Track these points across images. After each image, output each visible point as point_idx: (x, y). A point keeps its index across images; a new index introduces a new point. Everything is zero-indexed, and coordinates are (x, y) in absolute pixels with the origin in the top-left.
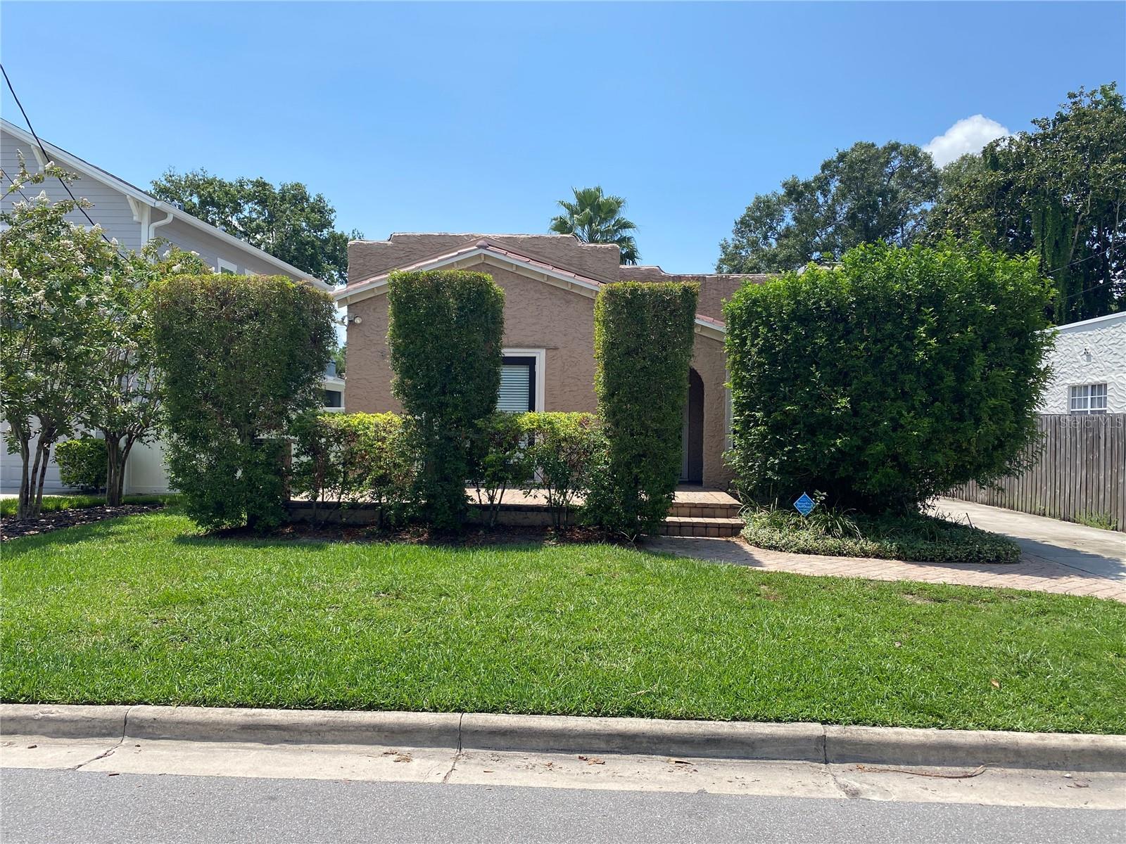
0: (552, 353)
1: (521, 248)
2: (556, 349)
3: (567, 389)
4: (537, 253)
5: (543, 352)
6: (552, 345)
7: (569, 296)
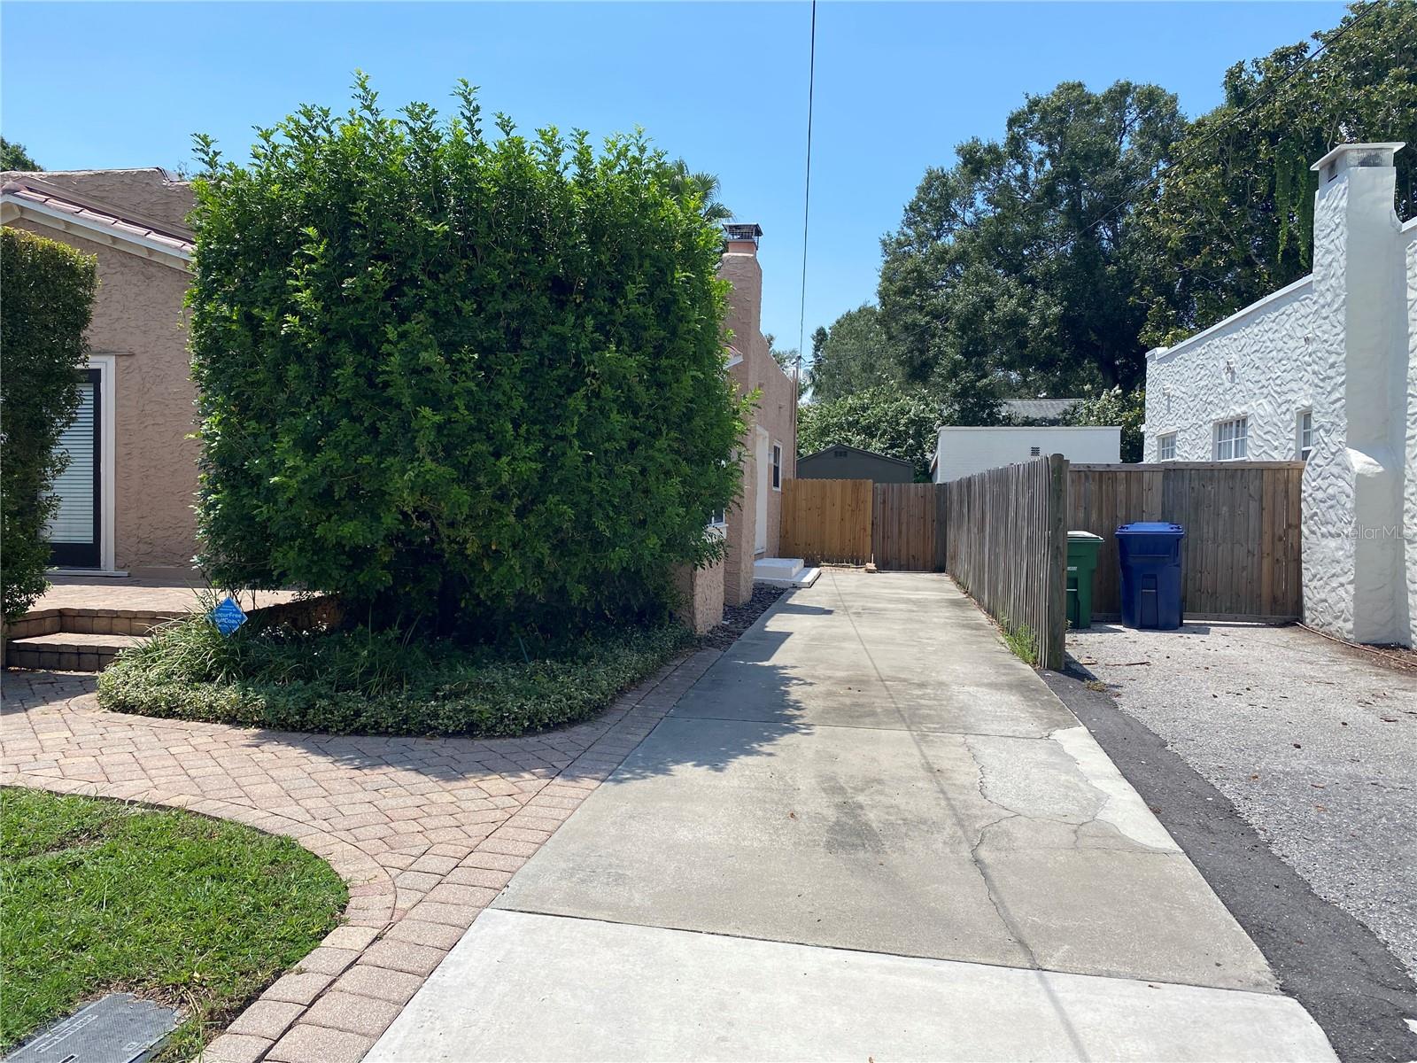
0: (125, 363)
1: (77, 192)
2: (131, 355)
3: (150, 421)
4: (101, 199)
5: (112, 360)
6: (126, 349)
7: (151, 269)
